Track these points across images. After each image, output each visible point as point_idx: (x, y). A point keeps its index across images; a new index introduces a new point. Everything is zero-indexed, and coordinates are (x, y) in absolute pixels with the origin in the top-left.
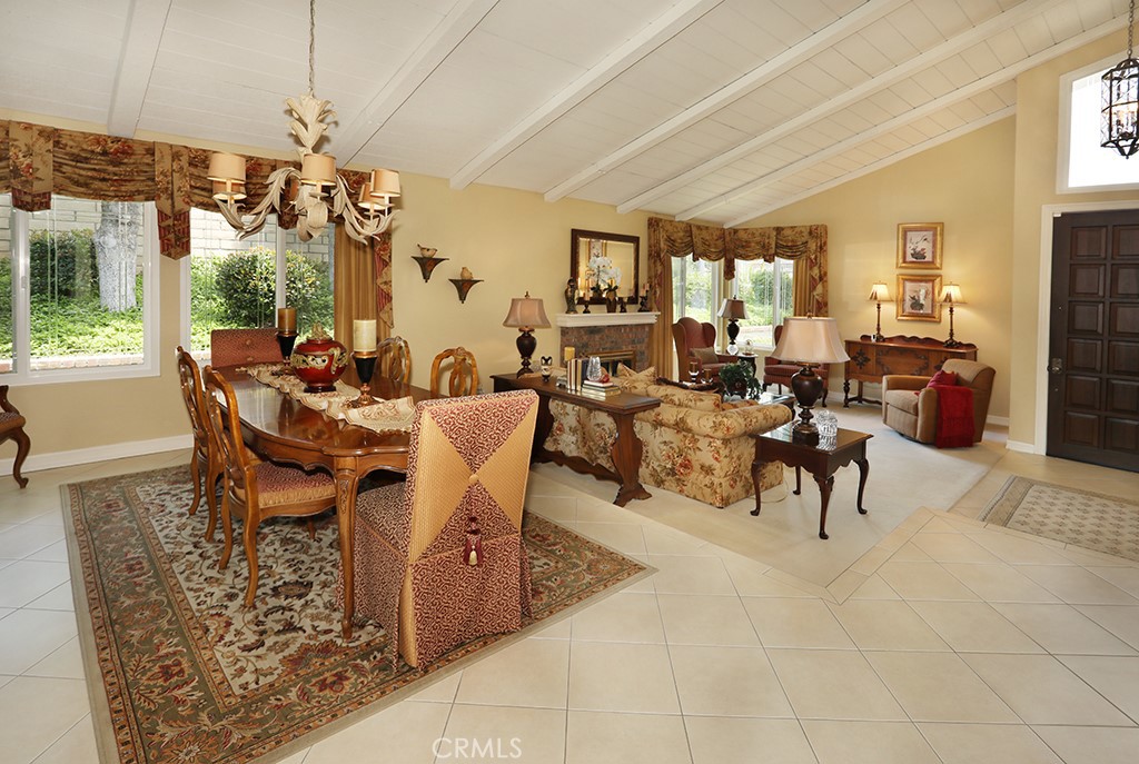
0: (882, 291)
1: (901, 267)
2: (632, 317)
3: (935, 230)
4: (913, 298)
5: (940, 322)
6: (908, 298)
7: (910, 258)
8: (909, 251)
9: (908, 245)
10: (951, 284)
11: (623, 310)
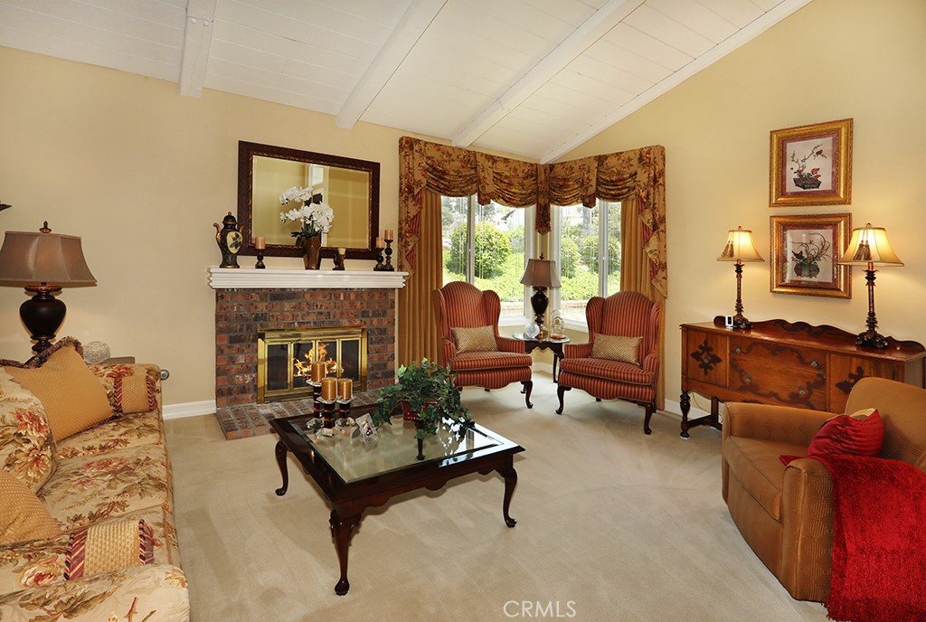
0: (743, 242)
1: (778, 204)
2: (359, 276)
3: (838, 134)
4: (799, 256)
5: (849, 297)
6: (790, 256)
7: (791, 187)
8: (791, 176)
9: (789, 165)
10: (869, 226)
11: (339, 267)
